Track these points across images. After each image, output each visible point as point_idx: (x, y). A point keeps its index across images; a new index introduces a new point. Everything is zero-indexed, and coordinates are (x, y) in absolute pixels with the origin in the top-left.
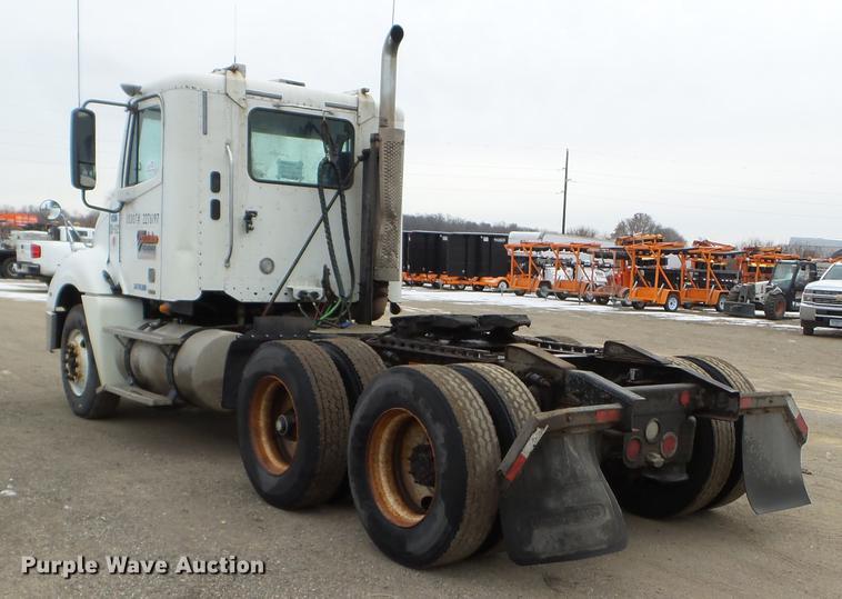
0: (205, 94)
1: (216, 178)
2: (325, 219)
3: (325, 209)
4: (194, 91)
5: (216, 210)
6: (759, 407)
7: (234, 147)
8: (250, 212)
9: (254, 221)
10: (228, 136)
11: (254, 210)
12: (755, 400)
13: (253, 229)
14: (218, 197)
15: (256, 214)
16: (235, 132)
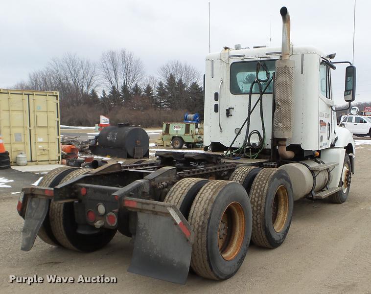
0: (213, 61)
1: (216, 95)
4: (209, 61)
5: (216, 109)
6: (144, 208)
7: (224, 81)
8: (230, 108)
9: (232, 112)
10: (222, 77)
11: (232, 107)
12: (141, 204)
13: (232, 115)
14: (217, 103)
15: (233, 109)
16: (225, 74)
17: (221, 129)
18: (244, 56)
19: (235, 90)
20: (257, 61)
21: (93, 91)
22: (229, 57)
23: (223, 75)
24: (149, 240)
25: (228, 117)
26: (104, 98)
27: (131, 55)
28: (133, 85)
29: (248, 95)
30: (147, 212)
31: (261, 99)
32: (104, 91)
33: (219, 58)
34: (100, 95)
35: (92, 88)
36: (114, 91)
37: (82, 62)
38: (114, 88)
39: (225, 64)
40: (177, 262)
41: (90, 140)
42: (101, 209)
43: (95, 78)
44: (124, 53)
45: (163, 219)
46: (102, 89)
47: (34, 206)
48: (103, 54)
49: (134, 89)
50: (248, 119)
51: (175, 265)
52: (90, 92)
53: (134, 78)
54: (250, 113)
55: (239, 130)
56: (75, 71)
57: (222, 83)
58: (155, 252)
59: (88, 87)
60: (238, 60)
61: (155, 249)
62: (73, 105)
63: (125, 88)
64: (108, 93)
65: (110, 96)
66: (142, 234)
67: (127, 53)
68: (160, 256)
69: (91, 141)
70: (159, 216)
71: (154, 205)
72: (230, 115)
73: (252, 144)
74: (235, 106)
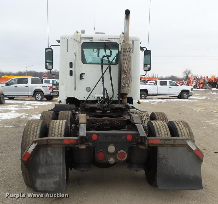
0: (68, 40)
1: (71, 64)
2: (102, 77)
3: (103, 74)
4: (64, 39)
5: (71, 73)
6: (165, 143)
7: (77, 54)
8: (82, 73)
9: (84, 76)
12: (163, 141)
14: (71, 69)
15: (84, 74)
16: (77, 50)
17: (75, 88)
18: (92, 38)
20: (104, 43)
22: (81, 38)
23: (76, 50)
24: (170, 165)
25: (81, 79)
30: (167, 146)
33: (73, 38)
39: (77, 43)
40: (192, 176)
42: (111, 149)
45: (180, 149)
47: (51, 154)
51: (192, 178)
58: (175, 172)
61: (176, 170)
66: (162, 162)
68: (180, 174)
70: (176, 147)
71: (175, 140)
72: (82, 78)
73: (102, 97)
74: (86, 72)
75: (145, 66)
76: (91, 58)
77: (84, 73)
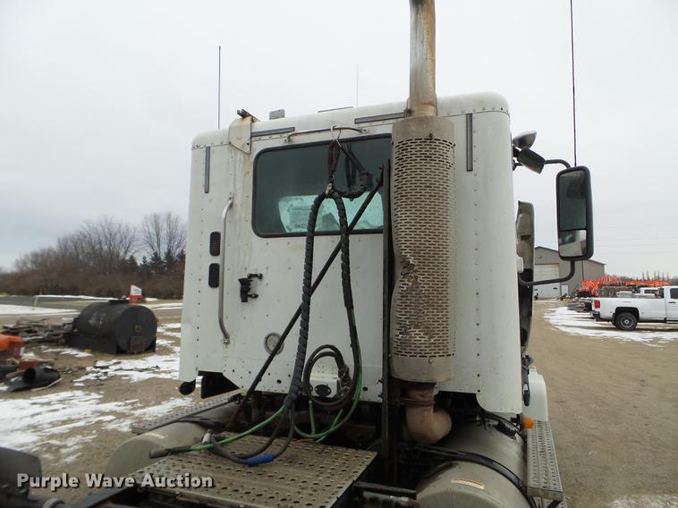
0: (209, 149)
4: (198, 149)
7: (238, 201)
8: (251, 276)
9: (257, 287)
10: (232, 190)
11: (258, 273)
13: (256, 296)
14: (216, 260)
15: (260, 277)
16: (239, 184)
17: (226, 336)
18: (292, 131)
19: (267, 224)
21: (132, 257)
22: (253, 135)
23: (235, 185)
25: (244, 299)
26: (145, 266)
27: (177, 218)
28: (178, 251)
29: (304, 238)
31: (343, 247)
32: (144, 258)
33: (225, 141)
34: (139, 262)
35: (129, 254)
36: (156, 257)
37: (120, 226)
38: (156, 254)
39: (240, 156)
41: (64, 325)
43: (134, 243)
44: (169, 217)
46: (142, 256)
48: (146, 218)
49: (179, 256)
50: (304, 311)
52: (127, 258)
53: (179, 243)
54: (309, 290)
55: (277, 340)
56: (111, 234)
57: (231, 206)
59: (126, 252)
60: (278, 142)
62: (105, 273)
63: (169, 255)
64: (149, 260)
65: (151, 263)
67: (173, 217)
69: (66, 326)
72: (251, 296)
73: (317, 387)
74: (267, 268)
75: (567, 238)
76: (288, 210)
77: (256, 275)
